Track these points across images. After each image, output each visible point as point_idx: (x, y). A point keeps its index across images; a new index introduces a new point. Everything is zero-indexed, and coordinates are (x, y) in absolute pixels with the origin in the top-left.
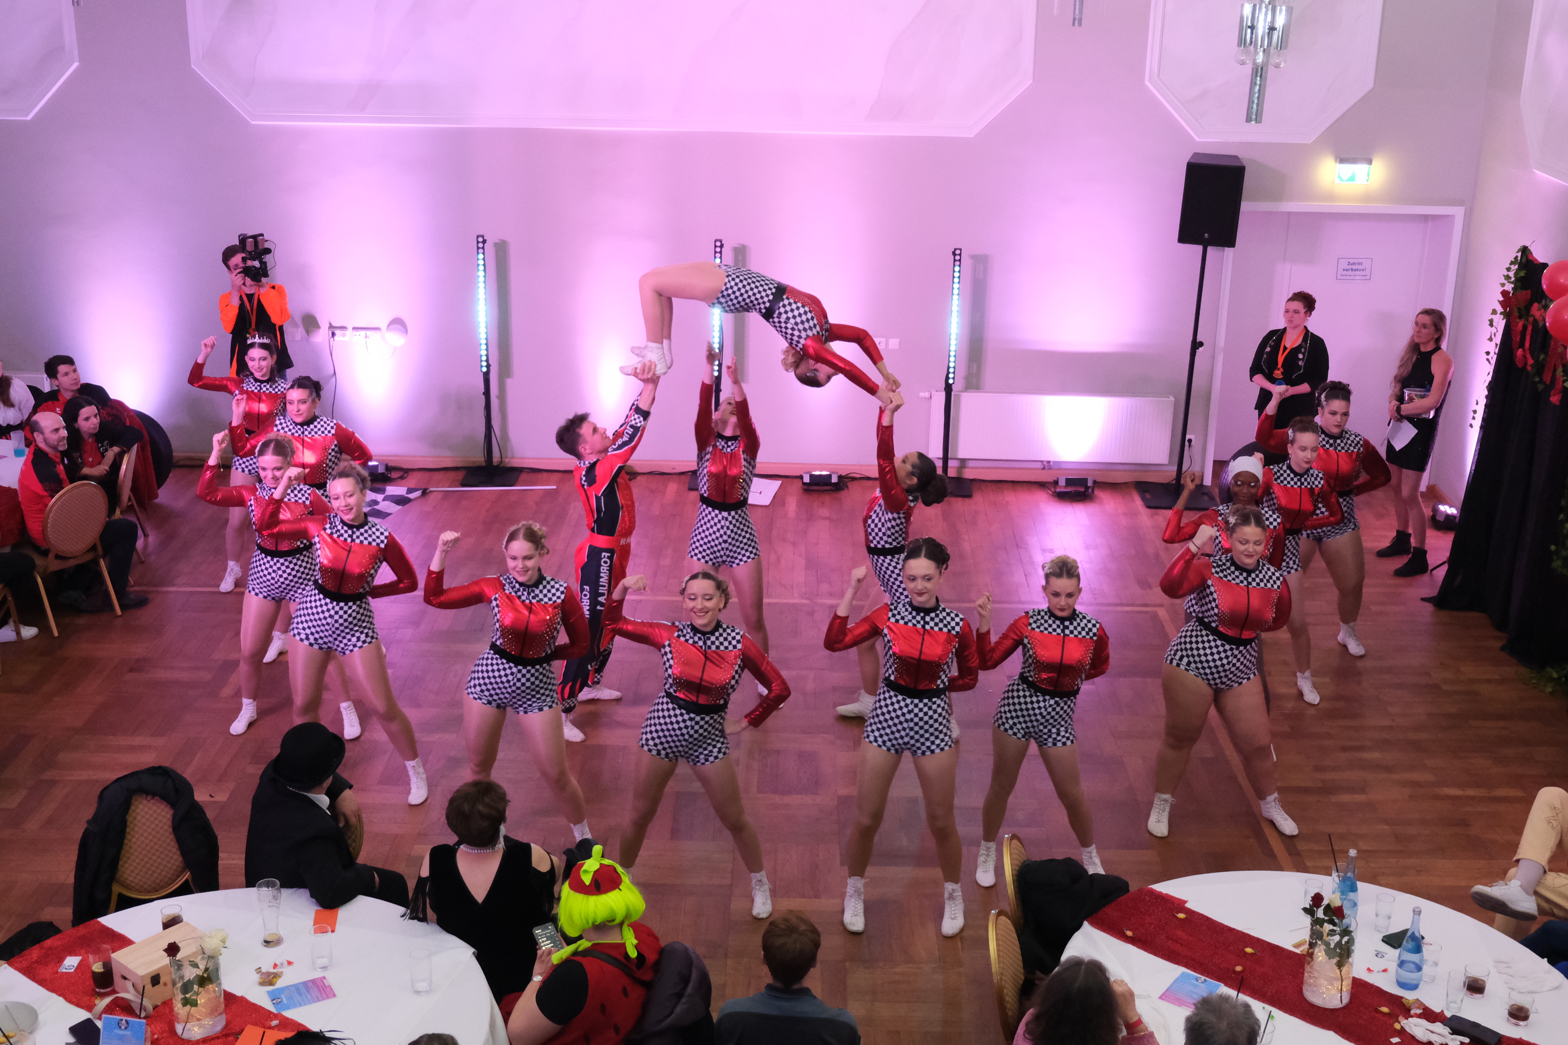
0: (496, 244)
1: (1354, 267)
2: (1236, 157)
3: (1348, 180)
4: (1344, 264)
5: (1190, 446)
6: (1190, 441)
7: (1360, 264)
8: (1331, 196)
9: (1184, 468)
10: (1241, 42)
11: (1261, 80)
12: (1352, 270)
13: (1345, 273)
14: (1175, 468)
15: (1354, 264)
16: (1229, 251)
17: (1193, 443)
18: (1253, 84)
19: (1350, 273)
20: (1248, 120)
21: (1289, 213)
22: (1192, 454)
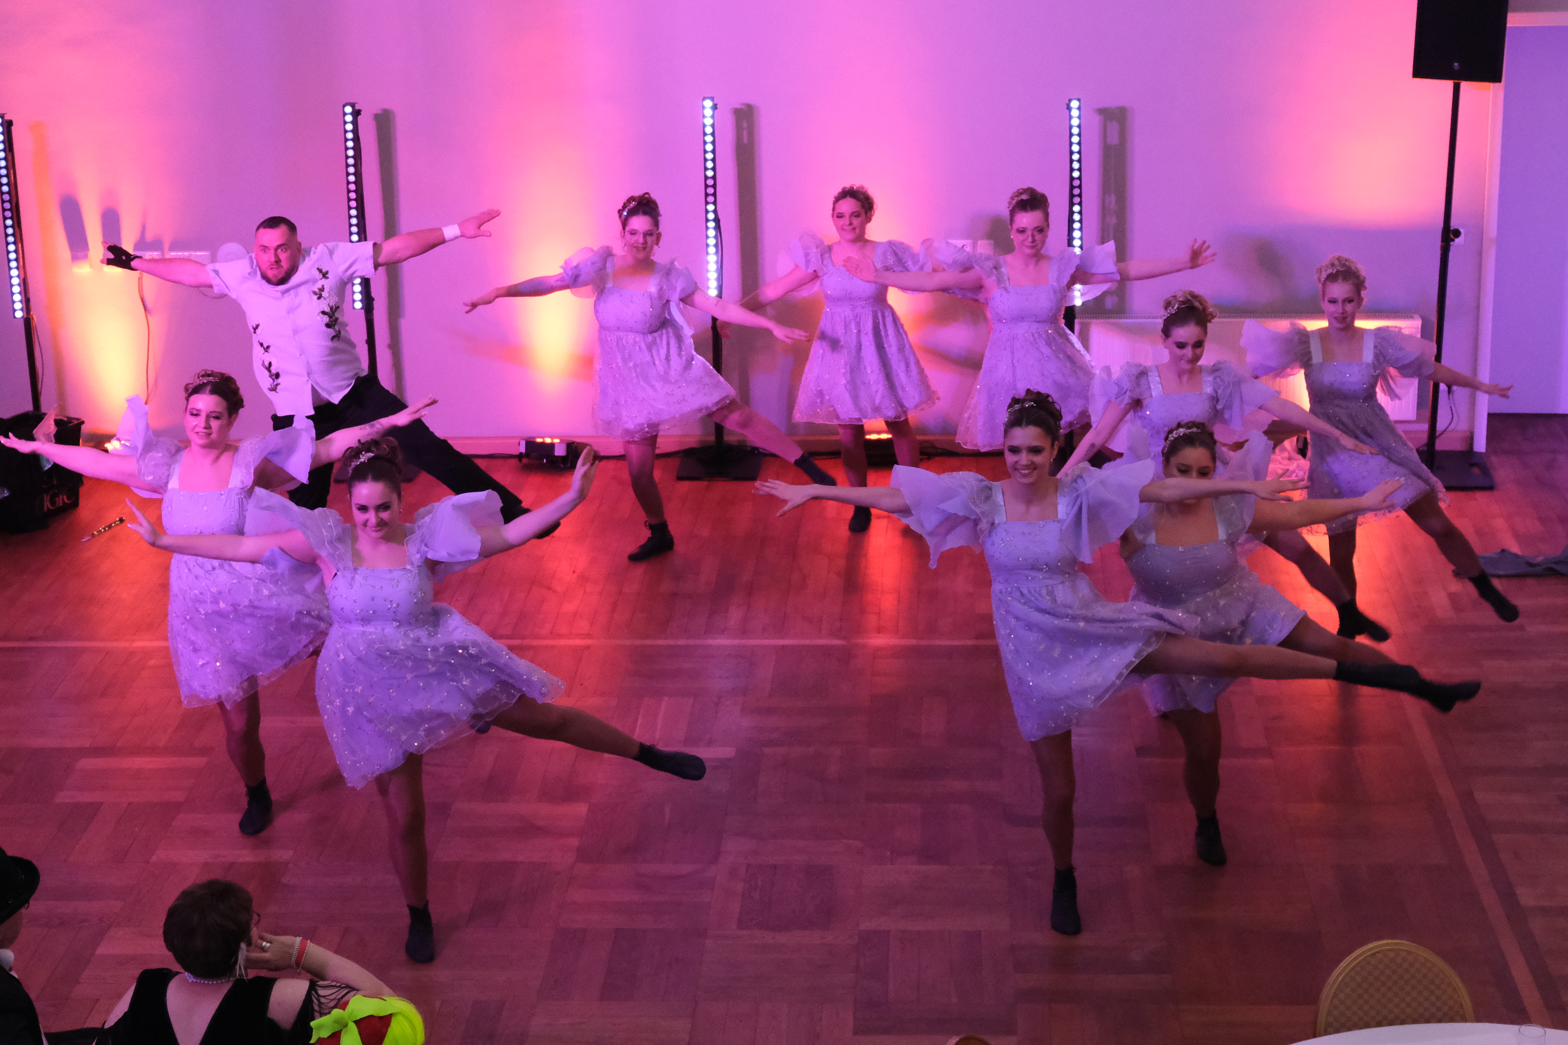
0: (377, 117)
9: (1440, 426)
14: (1425, 427)
16: (1492, 87)
22: (1454, 404)
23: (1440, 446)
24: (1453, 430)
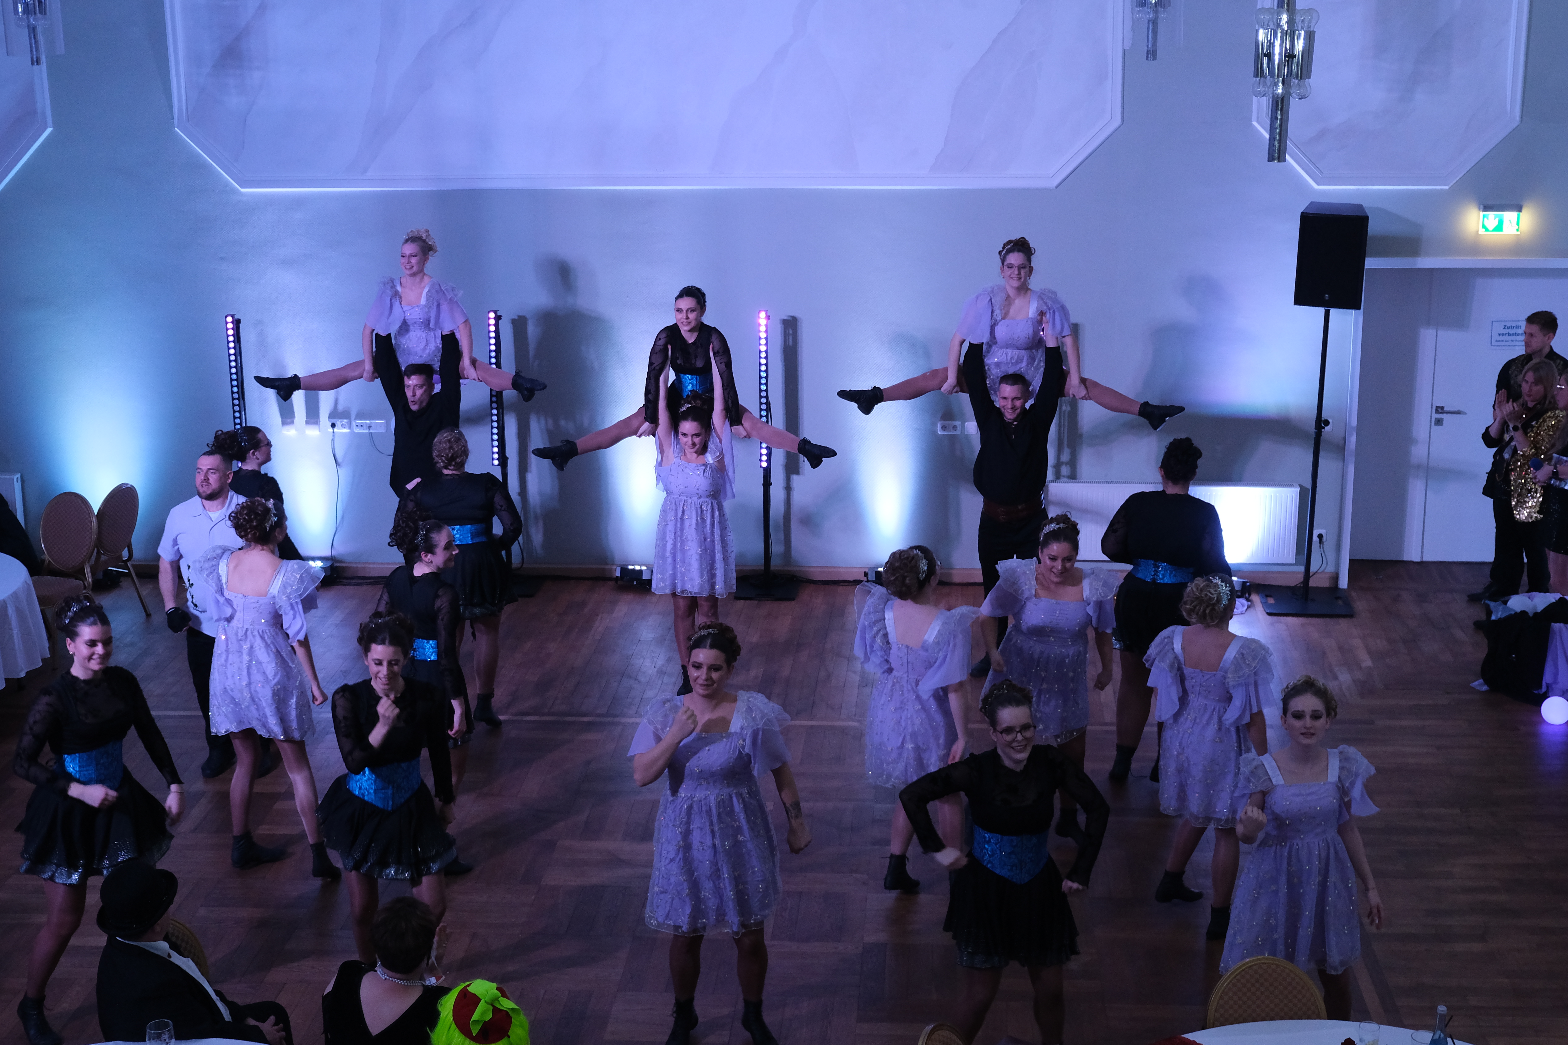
1: (1511, 331)
3: (1492, 231)
4: (1499, 328)
5: (1321, 542)
6: (1320, 536)
8: (1476, 248)
9: (1313, 569)
10: (1258, 72)
11: (1282, 114)
12: (1509, 334)
13: (1501, 338)
14: (1302, 569)
15: (1511, 327)
17: (1324, 539)
18: (1274, 118)
19: (1507, 338)
20: (1271, 159)
21: (1431, 270)
22: (1324, 552)
24: (1323, 572)
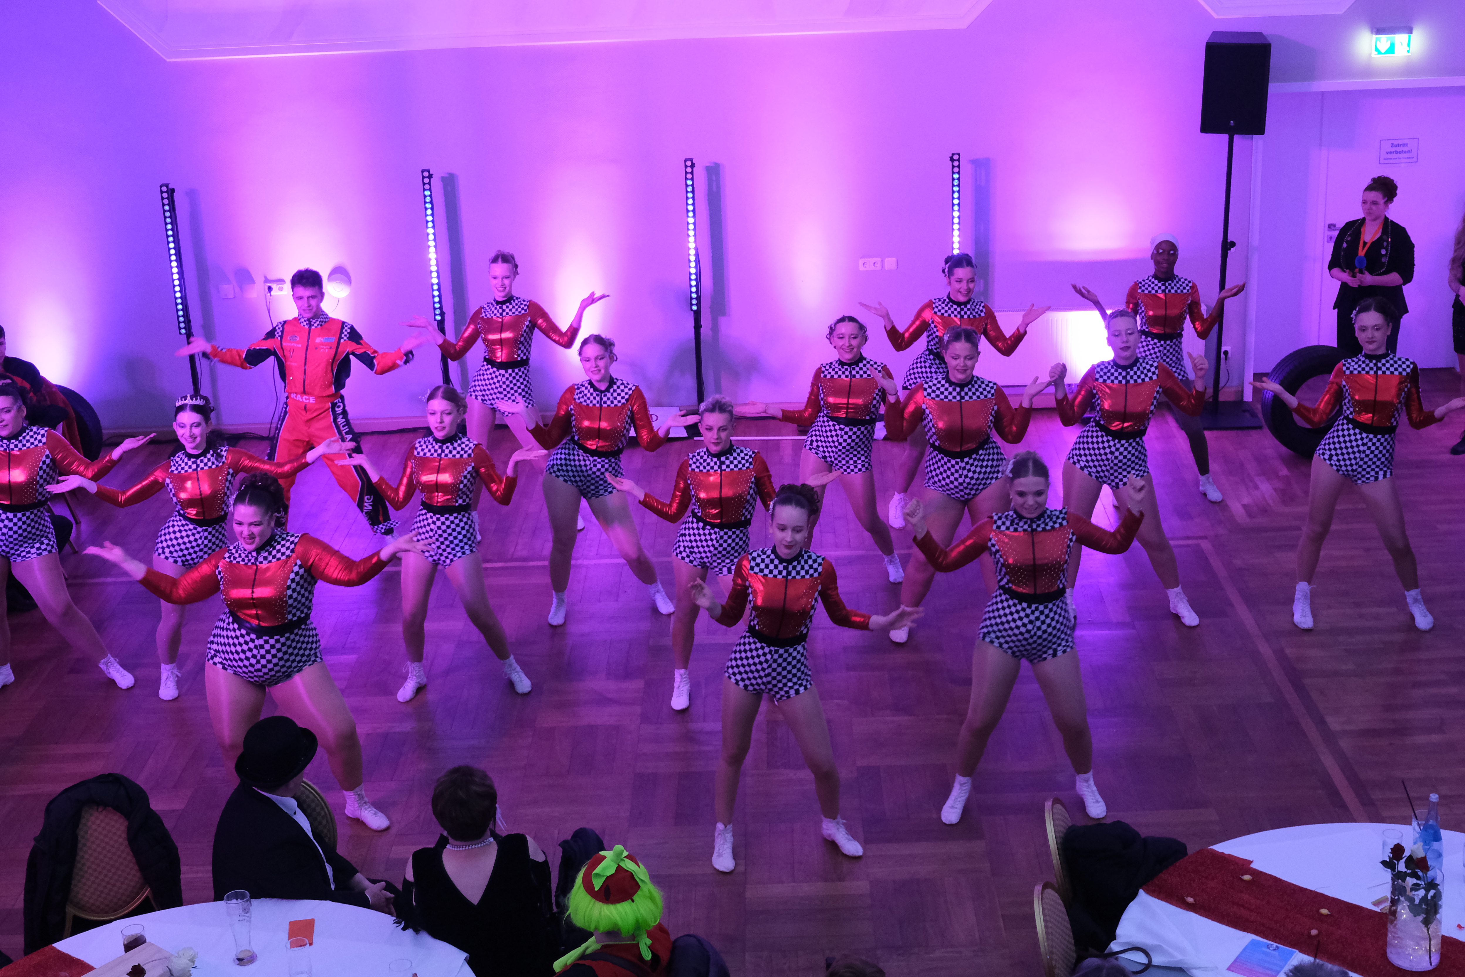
0: (443, 179)
1: (1398, 149)
2: (1260, 34)
3: (1386, 53)
4: (1387, 146)
5: (1226, 359)
6: (1226, 353)
7: (1405, 145)
8: (1368, 71)
12: (1397, 152)
13: (1389, 156)
15: (1398, 145)
16: (1257, 140)
17: (1230, 355)
19: (1394, 155)
21: (1323, 93)
22: (1230, 367)
23: (1222, 398)
24: (1230, 387)
